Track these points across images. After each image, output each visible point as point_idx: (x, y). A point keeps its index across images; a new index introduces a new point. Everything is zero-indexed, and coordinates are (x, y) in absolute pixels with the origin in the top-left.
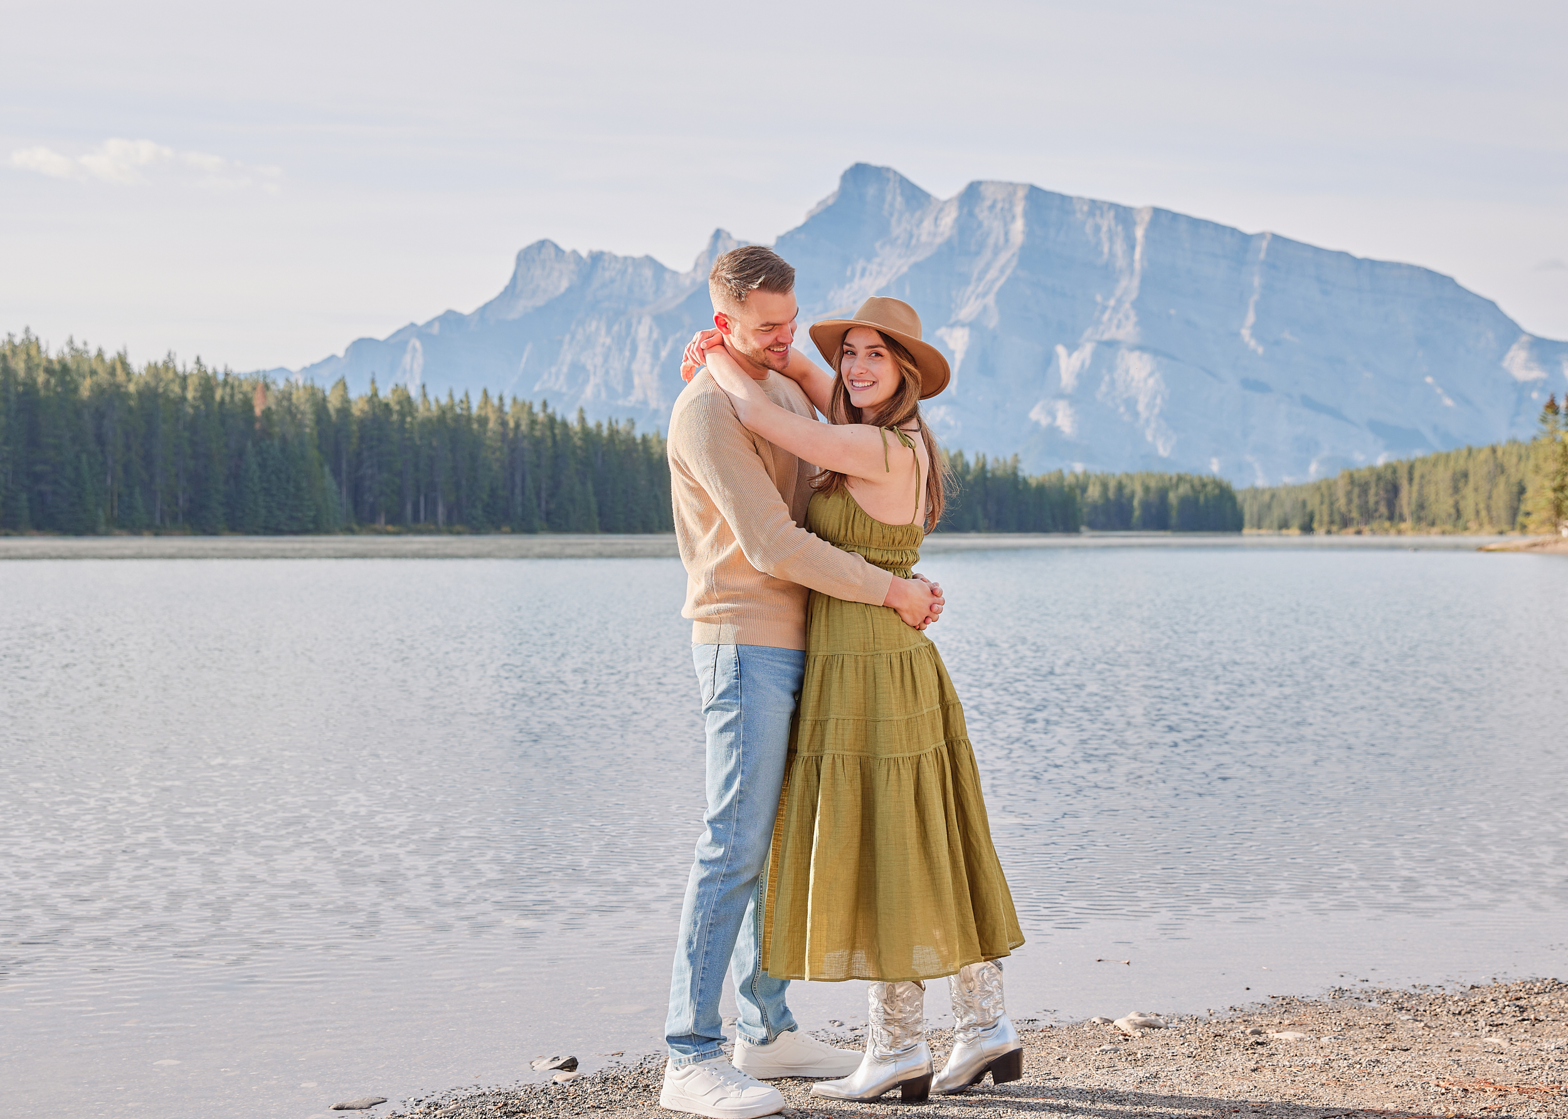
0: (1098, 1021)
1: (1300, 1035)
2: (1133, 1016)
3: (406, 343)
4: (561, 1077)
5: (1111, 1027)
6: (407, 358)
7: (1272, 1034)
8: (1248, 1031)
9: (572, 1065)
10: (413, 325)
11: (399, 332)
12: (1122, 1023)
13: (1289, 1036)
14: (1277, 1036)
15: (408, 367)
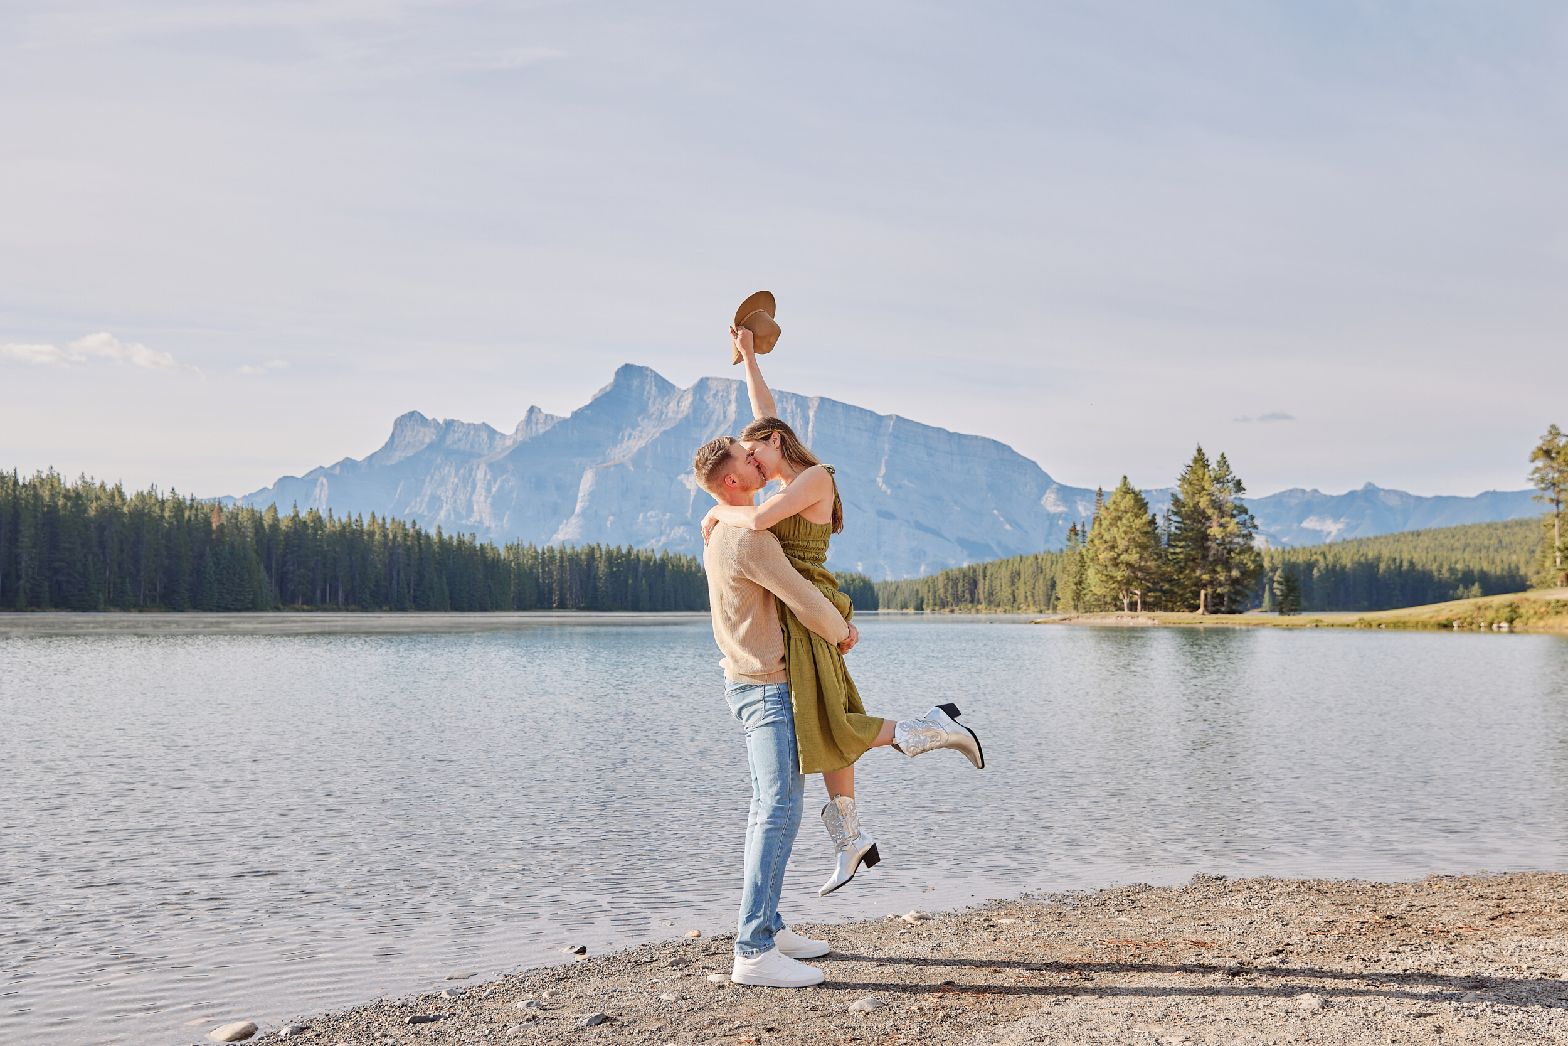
0: (892, 917)
1: (1013, 920)
2: (913, 913)
3: (317, 480)
4: (580, 958)
5: (900, 920)
6: (317, 490)
7: (995, 920)
8: (982, 919)
9: (583, 951)
10: (321, 467)
11: (312, 472)
12: (907, 917)
13: (1007, 921)
14: (999, 921)
15: (318, 496)
